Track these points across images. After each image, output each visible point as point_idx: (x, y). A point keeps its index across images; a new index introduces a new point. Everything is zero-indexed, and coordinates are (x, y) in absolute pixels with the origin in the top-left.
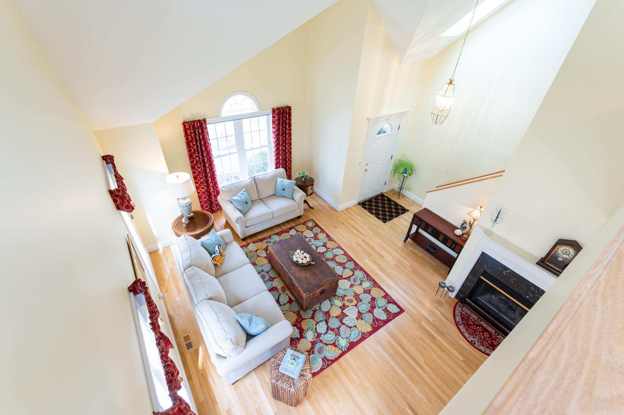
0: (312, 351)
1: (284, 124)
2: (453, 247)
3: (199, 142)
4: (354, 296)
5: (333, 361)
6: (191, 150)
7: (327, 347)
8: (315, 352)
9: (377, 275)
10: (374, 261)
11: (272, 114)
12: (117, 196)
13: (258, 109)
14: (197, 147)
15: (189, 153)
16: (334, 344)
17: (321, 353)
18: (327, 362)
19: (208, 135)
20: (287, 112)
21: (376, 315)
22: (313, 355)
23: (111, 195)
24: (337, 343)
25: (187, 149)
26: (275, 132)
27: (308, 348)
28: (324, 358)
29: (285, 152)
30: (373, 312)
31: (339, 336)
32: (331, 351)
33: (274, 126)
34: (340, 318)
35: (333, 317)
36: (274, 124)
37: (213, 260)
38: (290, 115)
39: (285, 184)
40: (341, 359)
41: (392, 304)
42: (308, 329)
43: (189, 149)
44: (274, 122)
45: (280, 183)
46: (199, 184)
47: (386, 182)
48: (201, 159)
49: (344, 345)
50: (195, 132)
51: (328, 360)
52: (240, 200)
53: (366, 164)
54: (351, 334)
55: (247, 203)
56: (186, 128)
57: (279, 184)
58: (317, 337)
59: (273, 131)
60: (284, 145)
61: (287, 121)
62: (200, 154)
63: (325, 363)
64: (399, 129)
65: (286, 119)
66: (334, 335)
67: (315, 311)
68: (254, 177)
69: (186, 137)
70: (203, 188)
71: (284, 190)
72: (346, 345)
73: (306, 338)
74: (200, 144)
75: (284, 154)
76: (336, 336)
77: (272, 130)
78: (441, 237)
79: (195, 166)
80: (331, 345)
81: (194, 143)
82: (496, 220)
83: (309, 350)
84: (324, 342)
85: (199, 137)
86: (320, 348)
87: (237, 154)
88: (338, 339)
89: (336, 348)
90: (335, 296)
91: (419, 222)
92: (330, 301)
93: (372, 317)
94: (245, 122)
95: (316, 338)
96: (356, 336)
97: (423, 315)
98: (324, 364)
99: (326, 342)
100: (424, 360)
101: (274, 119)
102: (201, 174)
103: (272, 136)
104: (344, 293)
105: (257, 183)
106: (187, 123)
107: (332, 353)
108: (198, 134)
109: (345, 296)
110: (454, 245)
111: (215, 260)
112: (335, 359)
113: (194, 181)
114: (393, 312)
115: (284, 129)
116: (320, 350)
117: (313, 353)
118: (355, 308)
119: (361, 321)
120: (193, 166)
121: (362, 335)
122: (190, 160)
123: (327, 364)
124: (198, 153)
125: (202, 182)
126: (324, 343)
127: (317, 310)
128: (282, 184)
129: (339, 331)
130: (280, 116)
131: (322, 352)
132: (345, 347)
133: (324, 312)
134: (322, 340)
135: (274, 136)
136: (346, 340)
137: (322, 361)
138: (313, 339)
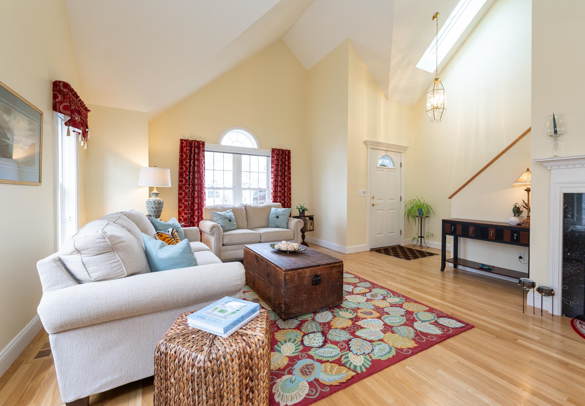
0: (288, 369)
1: (283, 165)
2: (515, 238)
3: (192, 161)
4: (375, 309)
5: (335, 389)
6: (183, 169)
7: (323, 365)
8: (294, 372)
9: (410, 293)
10: (401, 283)
11: (272, 154)
12: (60, 91)
13: (258, 146)
14: (190, 165)
15: (180, 171)
16: (338, 362)
17: (308, 373)
18: (319, 389)
19: (204, 157)
20: (286, 154)
21: (419, 329)
22: (290, 376)
23: (53, 87)
24: (343, 361)
25: (179, 165)
26: (273, 171)
27: (281, 365)
28: (315, 382)
29: (283, 196)
30: (413, 326)
31: (348, 352)
32: (330, 371)
33: (273, 165)
34: (351, 330)
35: (337, 328)
36: (273, 164)
37: (158, 234)
38: (289, 158)
39: (279, 212)
40: (355, 387)
41: (446, 318)
42: (287, 341)
43: (180, 166)
44: (272, 162)
45: (274, 211)
46: (182, 209)
47: (401, 231)
48: (191, 179)
49: (359, 364)
50: (190, 151)
51: (323, 386)
52: (222, 215)
53: (371, 197)
54: (373, 350)
55: (230, 221)
56: (184, 145)
57: (272, 212)
58: (302, 351)
59: (272, 171)
60: (283, 187)
61: (287, 163)
62: (191, 174)
63: (314, 390)
64: (401, 167)
65: (286, 160)
66: (339, 349)
67: (303, 322)
68: (246, 204)
69: (180, 154)
70: (185, 214)
71: (277, 217)
72: (365, 364)
73: (280, 351)
74: (194, 163)
75: (283, 198)
76: (342, 351)
77: (270, 169)
78: (492, 232)
79: (183, 186)
80: (331, 362)
81: (188, 160)
82: (556, 132)
83: (281, 368)
84: (316, 357)
85: (194, 156)
86: (307, 365)
87: (232, 190)
88: (347, 355)
89: (342, 367)
90: (339, 307)
91: (453, 227)
92: (333, 312)
93: (412, 330)
94: (245, 159)
95: (299, 352)
96: (384, 353)
97: (514, 332)
98: (312, 391)
99: (320, 358)
100: (567, 399)
101: (273, 159)
102: (187, 195)
103: (271, 175)
104: (357, 306)
105: (248, 210)
106: (185, 140)
107: (332, 375)
108: (193, 152)
109: (358, 309)
110: (515, 235)
111: (160, 235)
112: (338, 384)
113: (179, 204)
114: (452, 327)
115: (283, 170)
116: (306, 370)
117: (290, 373)
118: (379, 321)
119: (392, 334)
120: (181, 186)
121: (396, 351)
122: (179, 178)
123: (320, 391)
124: (190, 172)
125: (187, 206)
126: (315, 360)
127: (307, 320)
128: (276, 212)
129: (348, 345)
130: (279, 158)
131: (310, 372)
132: (362, 366)
133: (320, 323)
134: (313, 355)
135: (272, 176)
136: (365, 356)
137: (308, 386)
138: (292, 353)
